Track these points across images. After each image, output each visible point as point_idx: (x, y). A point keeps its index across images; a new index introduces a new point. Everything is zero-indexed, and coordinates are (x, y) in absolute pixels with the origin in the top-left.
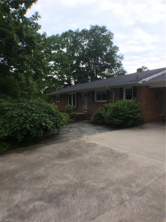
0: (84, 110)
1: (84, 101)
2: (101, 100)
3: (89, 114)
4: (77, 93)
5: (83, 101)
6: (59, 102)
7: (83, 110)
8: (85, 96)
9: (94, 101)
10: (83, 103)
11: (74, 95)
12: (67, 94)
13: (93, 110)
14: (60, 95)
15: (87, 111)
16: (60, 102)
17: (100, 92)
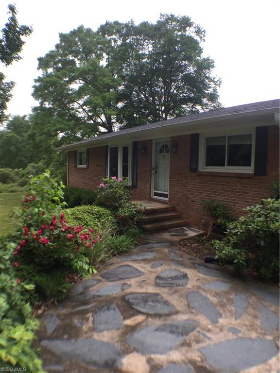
0: (156, 194)
1: (156, 167)
2: (224, 166)
3: (173, 209)
4: (135, 144)
5: (153, 166)
6: (84, 166)
7: (152, 194)
8: (161, 152)
9: (194, 169)
10: (153, 171)
11: (125, 150)
12: (107, 146)
13: (190, 196)
14: (88, 150)
15: (167, 199)
16: (88, 167)
17: (223, 138)
